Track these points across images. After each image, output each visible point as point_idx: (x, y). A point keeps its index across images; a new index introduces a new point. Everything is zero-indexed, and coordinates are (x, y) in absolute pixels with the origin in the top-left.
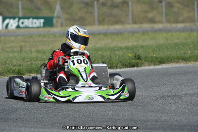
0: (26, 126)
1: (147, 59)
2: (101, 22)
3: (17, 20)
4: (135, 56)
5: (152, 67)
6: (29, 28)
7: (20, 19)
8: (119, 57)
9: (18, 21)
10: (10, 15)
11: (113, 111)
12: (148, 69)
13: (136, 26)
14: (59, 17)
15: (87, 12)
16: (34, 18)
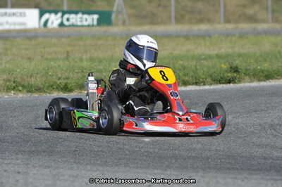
0: (79, 163)
1: (248, 72)
2: (179, 20)
3: (60, 15)
4: (231, 68)
5: (255, 84)
6: (77, 26)
7: (64, 13)
8: (208, 68)
9: (62, 16)
10: (51, 8)
11: (202, 144)
12: (250, 87)
13: (230, 26)
14: (119, 12)
15: (159, 6)
16: (84, 13)
